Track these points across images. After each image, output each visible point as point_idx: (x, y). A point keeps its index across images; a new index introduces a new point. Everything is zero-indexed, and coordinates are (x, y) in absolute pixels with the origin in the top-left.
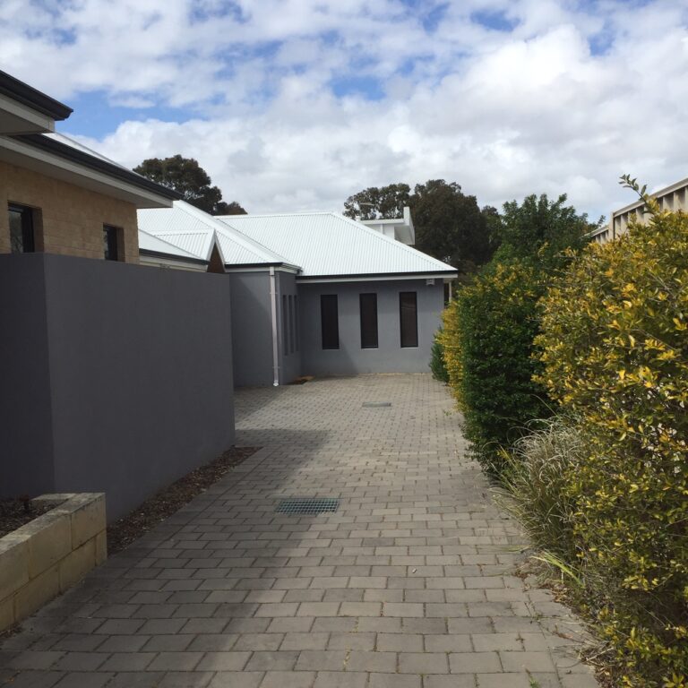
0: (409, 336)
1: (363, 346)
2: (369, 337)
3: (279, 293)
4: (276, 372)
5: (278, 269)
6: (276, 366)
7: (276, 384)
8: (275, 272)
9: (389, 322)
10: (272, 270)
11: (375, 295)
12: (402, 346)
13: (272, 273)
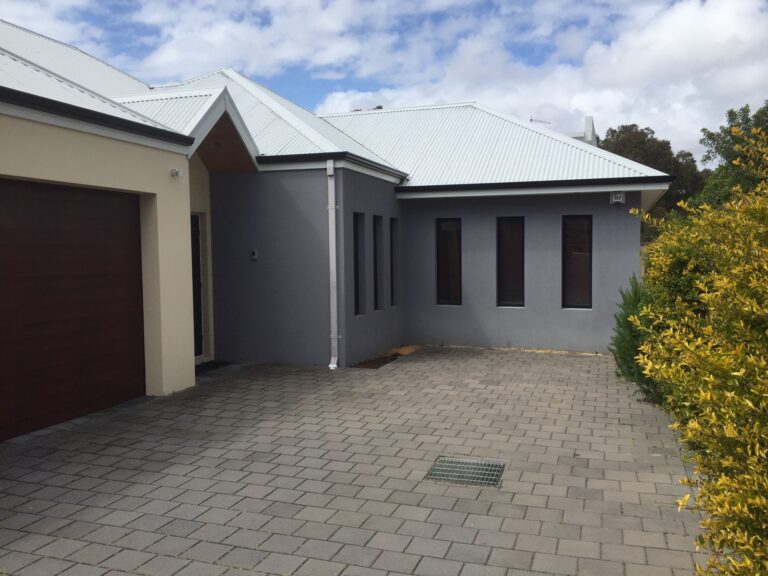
0: (576, 289)
1: (500, 303)
2: (511, 289)
3: (341, 208)
4: (334, 344)
5: (341, 164)
6: (334, 334)
7: (333, 366)
8: (336, 169)
9: (543, 264)
10: (330, 165)
11: (522, 219)
12: (565, 305)
13: (330, 171)
